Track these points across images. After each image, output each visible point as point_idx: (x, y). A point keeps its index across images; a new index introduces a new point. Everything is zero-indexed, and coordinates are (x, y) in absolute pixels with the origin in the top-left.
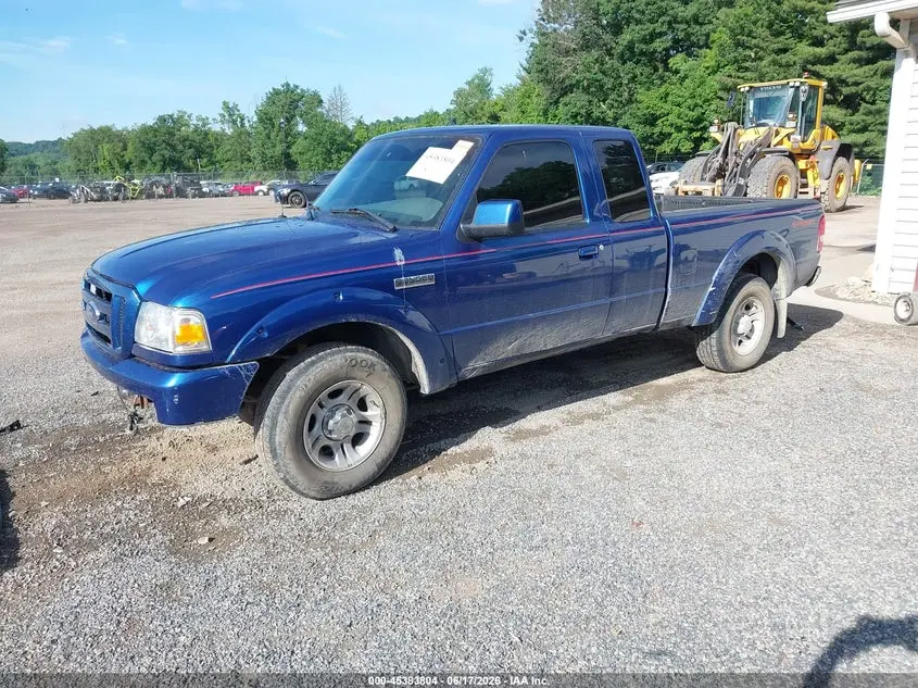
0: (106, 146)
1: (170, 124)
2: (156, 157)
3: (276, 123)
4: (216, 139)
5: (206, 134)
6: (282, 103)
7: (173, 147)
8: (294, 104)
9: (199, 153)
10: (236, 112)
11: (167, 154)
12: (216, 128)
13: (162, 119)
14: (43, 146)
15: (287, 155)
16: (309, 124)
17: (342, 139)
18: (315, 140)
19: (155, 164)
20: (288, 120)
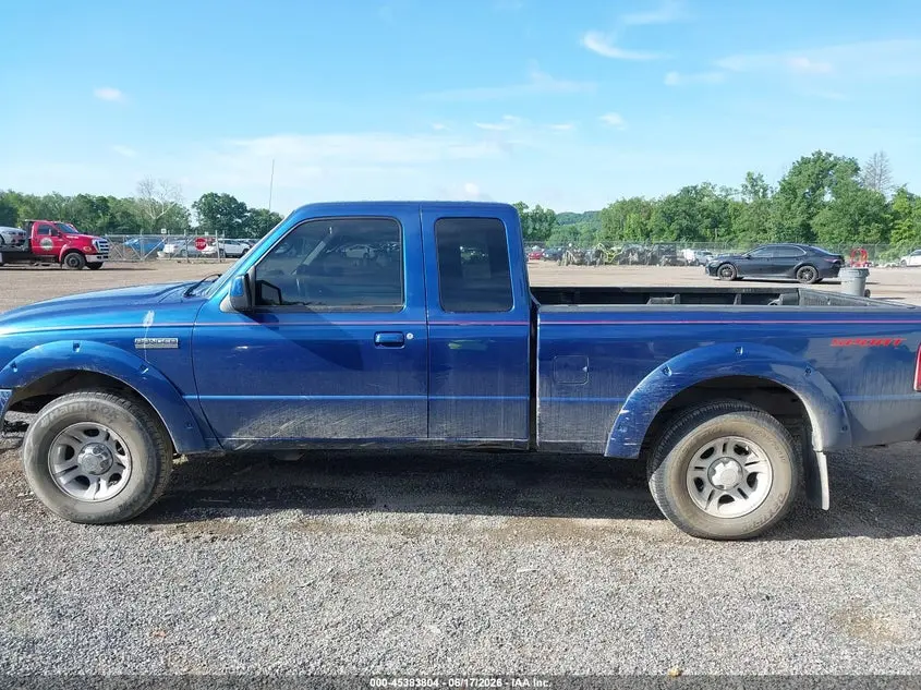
0: (633, 216)
1: (693, 194)
2: (674, 226)
3: (800, 193)
4: (735, 209)
5: (726, 204)
6: (809, 172)
7: (692, 217)
8: (824, 172)
9: (716, 224)
10: (760, 183)
11: (685, 223)
12: (738, 198)
13: (687, 191)
14: (589, 215)
15: (806, 227)
16: (836, 194)
17: (875, 209)
18: (841, 210)
19: (673, 232)
20: (813, 190)
